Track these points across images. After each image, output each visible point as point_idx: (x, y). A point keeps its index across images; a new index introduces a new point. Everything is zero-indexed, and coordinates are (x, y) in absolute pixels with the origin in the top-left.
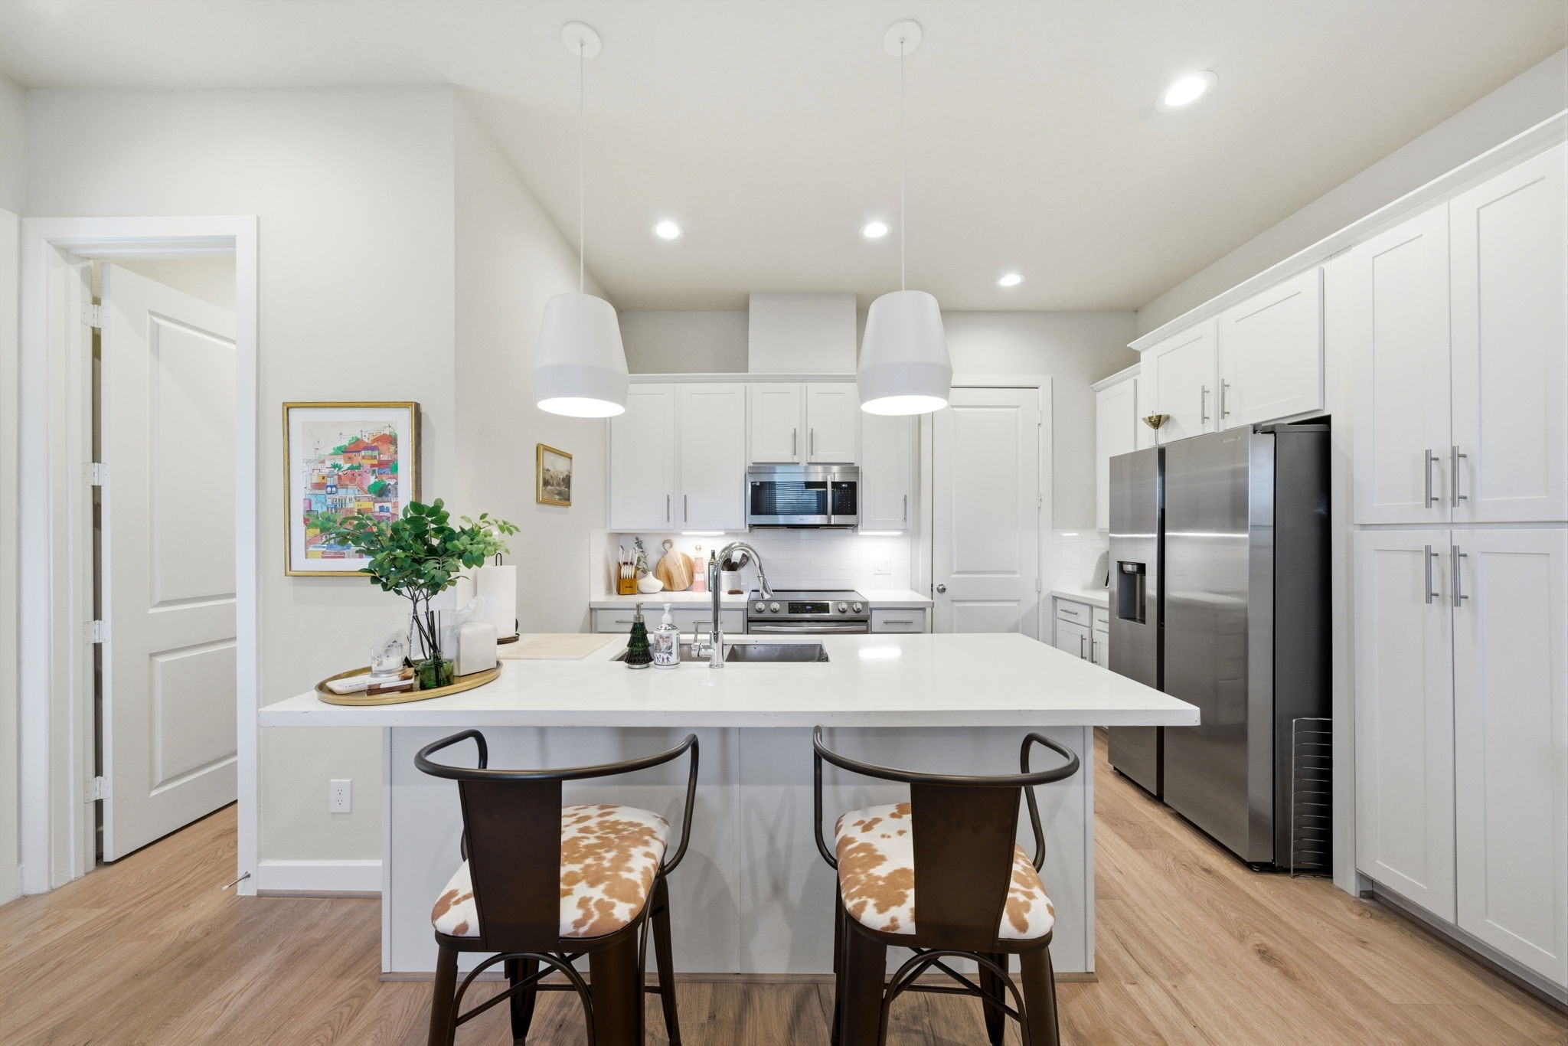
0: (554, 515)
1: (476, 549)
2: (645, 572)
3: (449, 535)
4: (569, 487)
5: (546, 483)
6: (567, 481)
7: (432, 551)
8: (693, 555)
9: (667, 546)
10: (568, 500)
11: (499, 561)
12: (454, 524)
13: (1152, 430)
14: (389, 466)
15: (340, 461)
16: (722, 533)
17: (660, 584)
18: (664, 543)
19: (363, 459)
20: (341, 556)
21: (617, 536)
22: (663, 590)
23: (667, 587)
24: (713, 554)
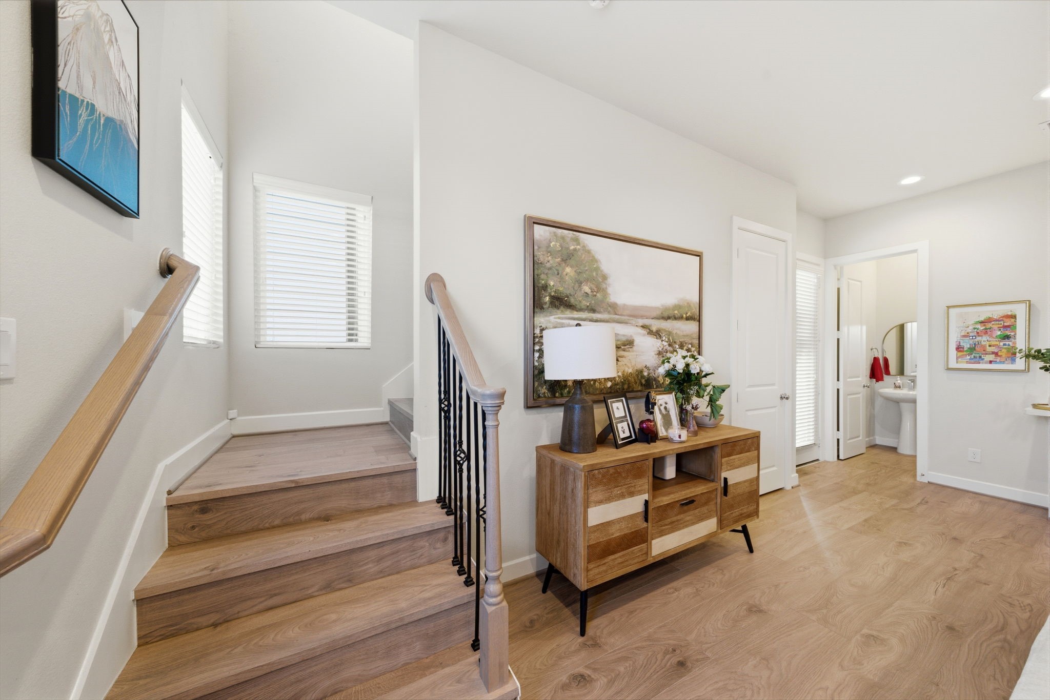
14: (1010, 327)
15: (978, 326)
19: (993, 325)
20: (978, 363)
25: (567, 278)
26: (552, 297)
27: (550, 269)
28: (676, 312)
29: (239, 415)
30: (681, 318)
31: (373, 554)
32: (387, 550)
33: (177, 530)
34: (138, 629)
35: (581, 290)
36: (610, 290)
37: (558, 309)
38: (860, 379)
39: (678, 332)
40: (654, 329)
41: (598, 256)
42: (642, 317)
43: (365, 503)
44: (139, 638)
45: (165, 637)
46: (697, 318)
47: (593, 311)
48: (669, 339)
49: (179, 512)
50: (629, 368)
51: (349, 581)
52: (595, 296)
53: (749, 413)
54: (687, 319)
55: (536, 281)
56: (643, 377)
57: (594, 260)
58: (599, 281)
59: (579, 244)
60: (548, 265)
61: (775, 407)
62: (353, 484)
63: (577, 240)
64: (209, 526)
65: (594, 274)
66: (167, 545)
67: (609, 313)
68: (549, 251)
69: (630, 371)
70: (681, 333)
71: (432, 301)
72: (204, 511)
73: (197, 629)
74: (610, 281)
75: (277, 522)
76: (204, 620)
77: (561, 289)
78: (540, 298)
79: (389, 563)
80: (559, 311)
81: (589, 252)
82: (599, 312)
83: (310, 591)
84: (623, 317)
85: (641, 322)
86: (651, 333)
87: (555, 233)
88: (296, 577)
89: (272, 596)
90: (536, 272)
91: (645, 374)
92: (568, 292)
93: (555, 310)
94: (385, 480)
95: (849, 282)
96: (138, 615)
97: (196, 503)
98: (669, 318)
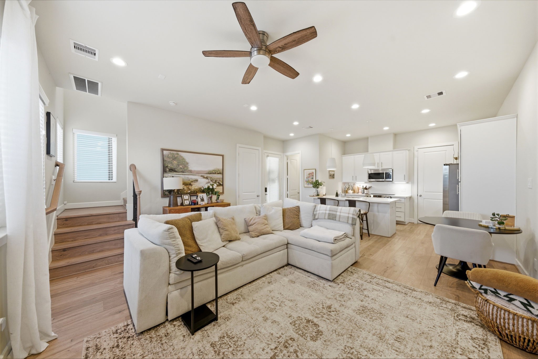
0: (332, 180)
1: (321, 184)
2: (349, 189)
3: (319, 183)
4: (334, 176)
5: (330, 176)
6: (334, 175)
7: (317, 184)
8: (359, 186)
9: (354, 185)
10: (334, 178)
11: (324, 186)
12: (319, 182)
13: (456, 160)
14: (313, 176)
15: (309, 175)
16: (364, 183)
17: (352, 192)
18: (354, 184)
19: (311, 175)
20: (309, 185)
21: (344, 183)
22: (353, 193)
23: (354, 192)
24: (363, 186)
25: (174, 164)
26: (169, 169)
27: (169, 162)
28: (214, 172)
29: (67, 203)
30: (215, 173)
31: (113, 229)
32: (116, 228)
33: (59, 225)
34: (55, 240)
35: (179, 167)
36: (189, 167)
37: (171, 172)
38: (297, 190)
39: (214, 177)
40: (205, 177)
41: (185, 158)
42: (201, 173)
43: (111, 220)
44: (55, 242)
45: (60, 243)
46: (222, 173)
47: (183, 172)
48: (211, 179)
49: (60, 221)
50: (196, 187)
51: (106, 234)
52: (184, 168)
53: (244, 200)
54: (218, 174)
55: (164, 165)
56: (201, 190)
57: (184, 159)
58: (185, 164)
59: (178, 155)
60: (168, 161)
61: (255, 199)
62: (108, 216)
63: (178, 154)
64: (68, 224)
65: (184, 163)
66: (57, 228)
67: (189, 173)
68: (168, 157)
69: (197, 188)
70: (216, 178)
71: (131, 171)
72: (66, 220)
73: (68, 242)
74: (189, 164)
75: (86, 224)
76: (70, 240)
77: (172, 167)
78: (165, 170)
79: (117, 231)
80: (172, 173)
81: (182, 157)
82: (185, 173)
83: (96, 236)
84: (194, 174)
85: (200, 175)
86: (204, 178)
87: (170, 153)
88: (93, 232)
89: (86, 236)
90: (164, 163)
91: (202, 189)
92: (175, 168)
93: (170, 172)
94: (117, 215)
95: (291, 161)
96: (55, 237)
97: (64, 218)
98: (211, 173)
